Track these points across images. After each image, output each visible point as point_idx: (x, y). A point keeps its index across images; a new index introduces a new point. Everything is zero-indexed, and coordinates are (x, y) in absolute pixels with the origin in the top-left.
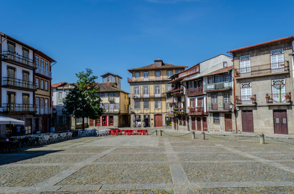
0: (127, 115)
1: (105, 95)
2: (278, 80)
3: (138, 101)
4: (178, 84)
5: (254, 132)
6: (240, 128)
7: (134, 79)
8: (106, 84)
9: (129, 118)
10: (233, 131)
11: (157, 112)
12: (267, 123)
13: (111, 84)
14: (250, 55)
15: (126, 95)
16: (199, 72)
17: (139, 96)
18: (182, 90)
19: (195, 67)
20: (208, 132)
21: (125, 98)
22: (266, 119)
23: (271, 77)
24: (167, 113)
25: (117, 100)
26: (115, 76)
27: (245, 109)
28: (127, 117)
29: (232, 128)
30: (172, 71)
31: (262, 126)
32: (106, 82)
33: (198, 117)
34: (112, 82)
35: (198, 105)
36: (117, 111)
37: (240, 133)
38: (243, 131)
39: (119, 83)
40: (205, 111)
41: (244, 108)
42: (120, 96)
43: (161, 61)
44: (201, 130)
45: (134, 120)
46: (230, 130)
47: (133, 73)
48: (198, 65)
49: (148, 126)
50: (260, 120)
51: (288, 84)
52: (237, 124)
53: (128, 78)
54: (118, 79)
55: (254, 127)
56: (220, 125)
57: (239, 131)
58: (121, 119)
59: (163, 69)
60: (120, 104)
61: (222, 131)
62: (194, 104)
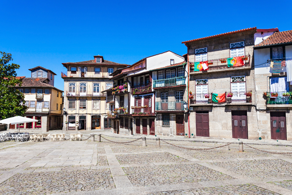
0: (59, 116)
1: (32, 92)
2: (238, 77)
3: (73, 99)
4: (121, 81)
5: (210, 136)
6: (194, 131)
7: (69, 74)
8: (35, 79)
9: (61, 119)
10: (185, 135)
11: (95, 112)
12: (225, 126)
13: (41, 79)
14: (206, 48)
15: (59, 93)
16: (145, 68)
17: (74, 94)
18: (127, 87)
19: (141, 62)
20: (156, 136)
21: (58, 96)
22: (224, 121)
23: (231, 73)
24: (106, 115)
25: (47, 97)
26: (47, 71)
27: (199, 109)
28: (60, 118)
29: (184, 131)
30: (114, 68)
31: (219, 130)
32: (36, 77)
33: (143, 118)
34: (43, 77)
35: (144, 105)
36: (46, 110)
37: (194, 137)
38: (197, 135)
39: (52, 79)
40: (153, 112)
41: (199, 107)
42: (51, 93)
43: (102, 57)
44: (147, 134)
45: (68, 121)
46: (181, 134)
47: (68, 67)
48: (145, 60)
49: (84, 129)
50: (217, 123)
51: (249, 81)
52: (190, 127)
53: (62, 73)
54: (51, 75)
55: (210, 131)
56: (170, 128)
57: (192, 135)
58: (51, 121)
59: (104, 66)
60: (51, 102)
61: (172, 135)
62: (140, 104)
